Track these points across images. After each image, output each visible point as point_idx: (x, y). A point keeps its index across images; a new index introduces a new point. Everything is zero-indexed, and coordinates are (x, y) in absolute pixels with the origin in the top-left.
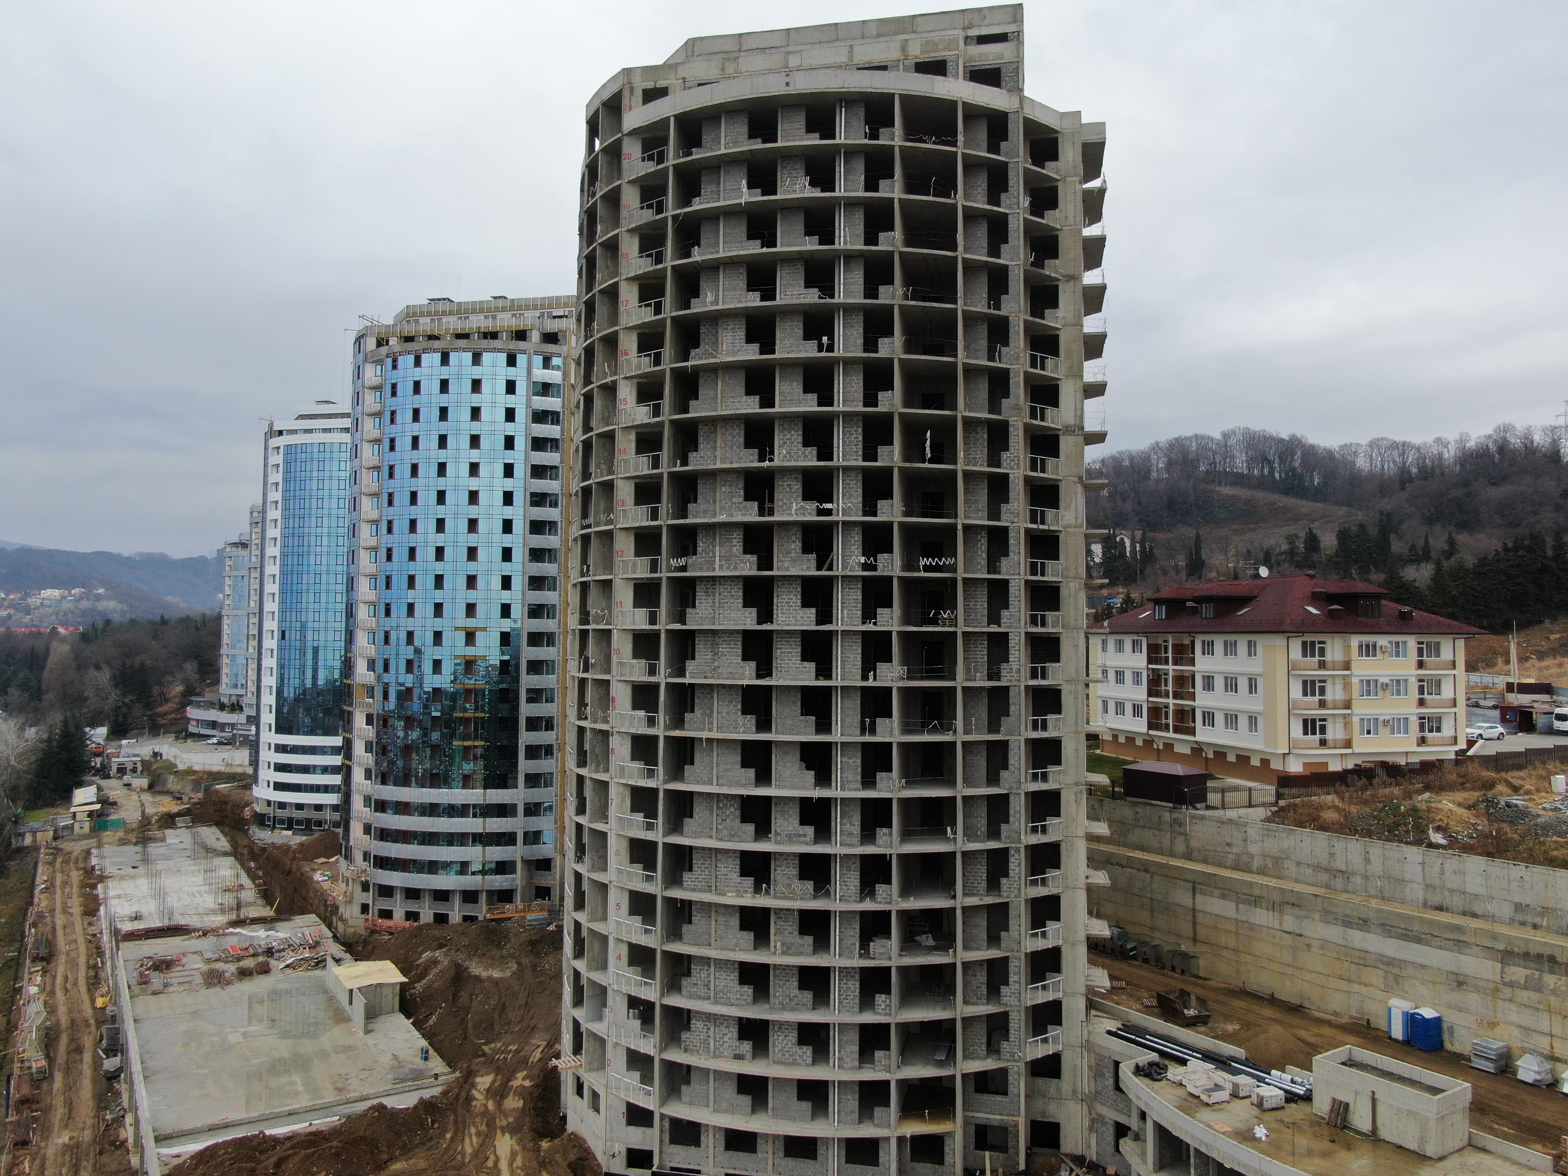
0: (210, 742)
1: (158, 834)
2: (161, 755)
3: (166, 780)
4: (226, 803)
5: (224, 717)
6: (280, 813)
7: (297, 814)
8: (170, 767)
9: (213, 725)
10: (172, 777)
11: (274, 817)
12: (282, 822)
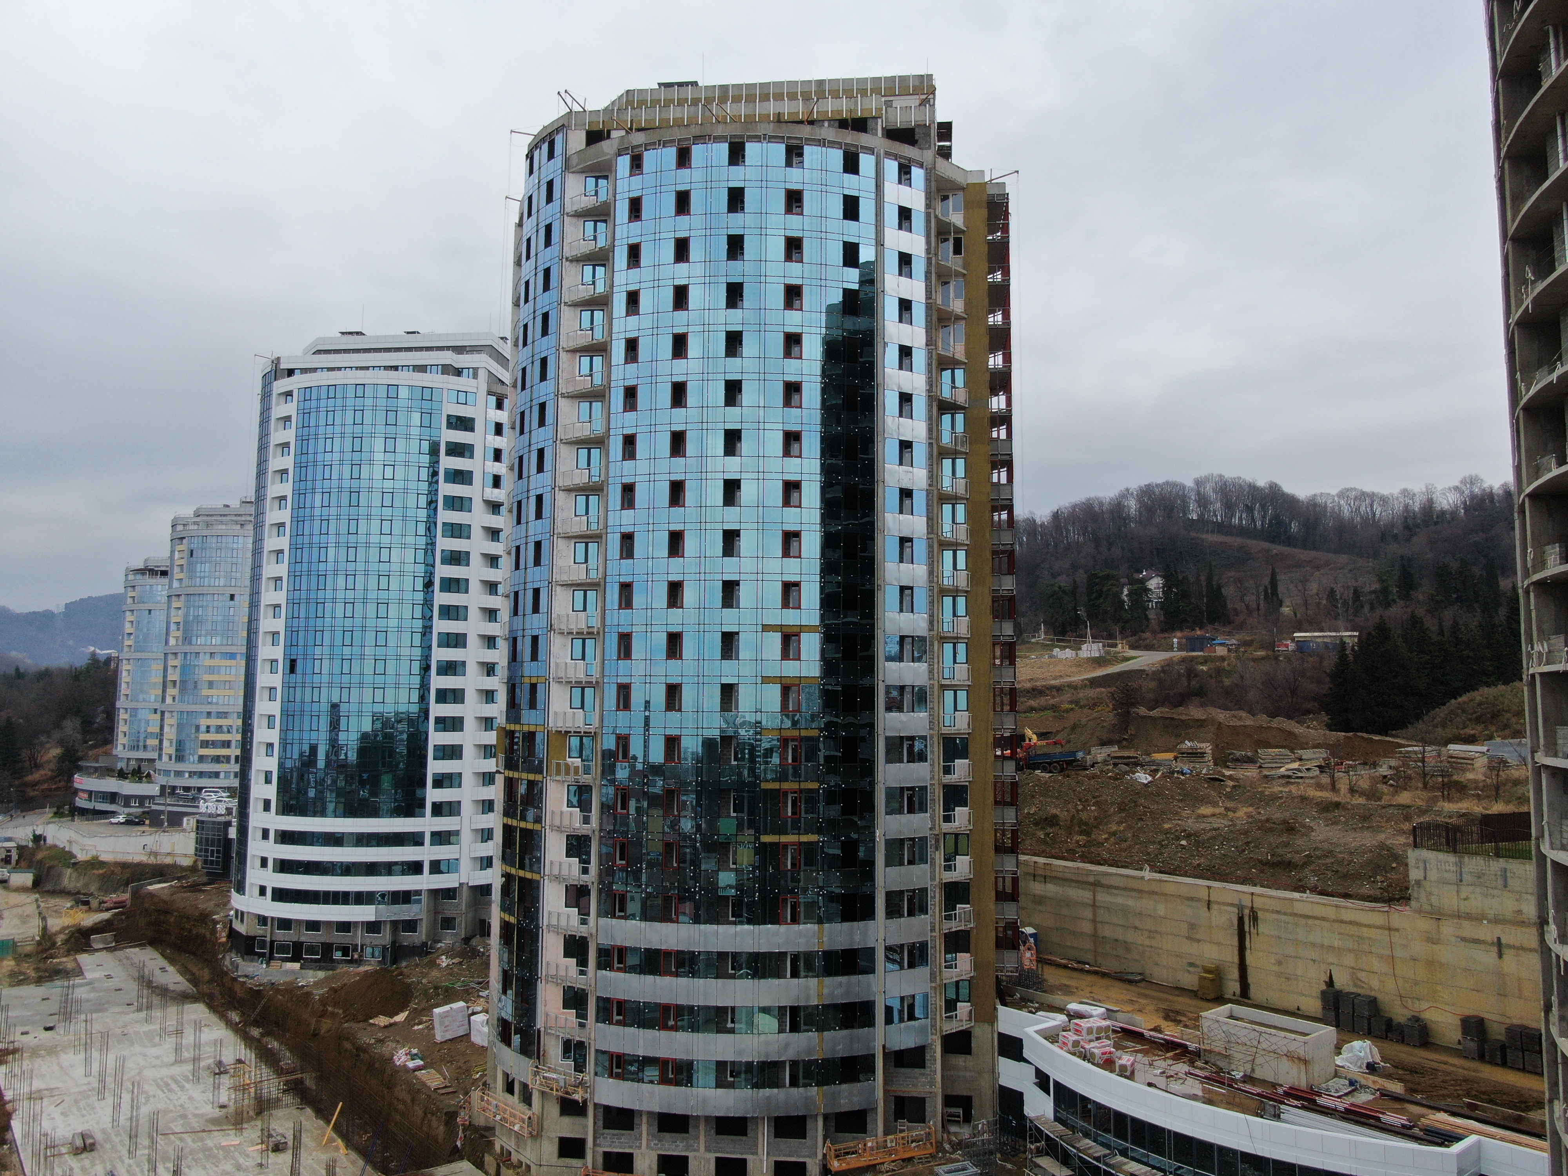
0: (113, 820)
1: (67, 962)
2: (45, 840)
3: (60, 875)
4: (167, 912)
5: (128, 788)
6: (281, 935)
7: (308, 937)
8: (65, 857)
9: (112, 797)
10: (69, 871)
11: (272, 942)
12: (283, 948)
